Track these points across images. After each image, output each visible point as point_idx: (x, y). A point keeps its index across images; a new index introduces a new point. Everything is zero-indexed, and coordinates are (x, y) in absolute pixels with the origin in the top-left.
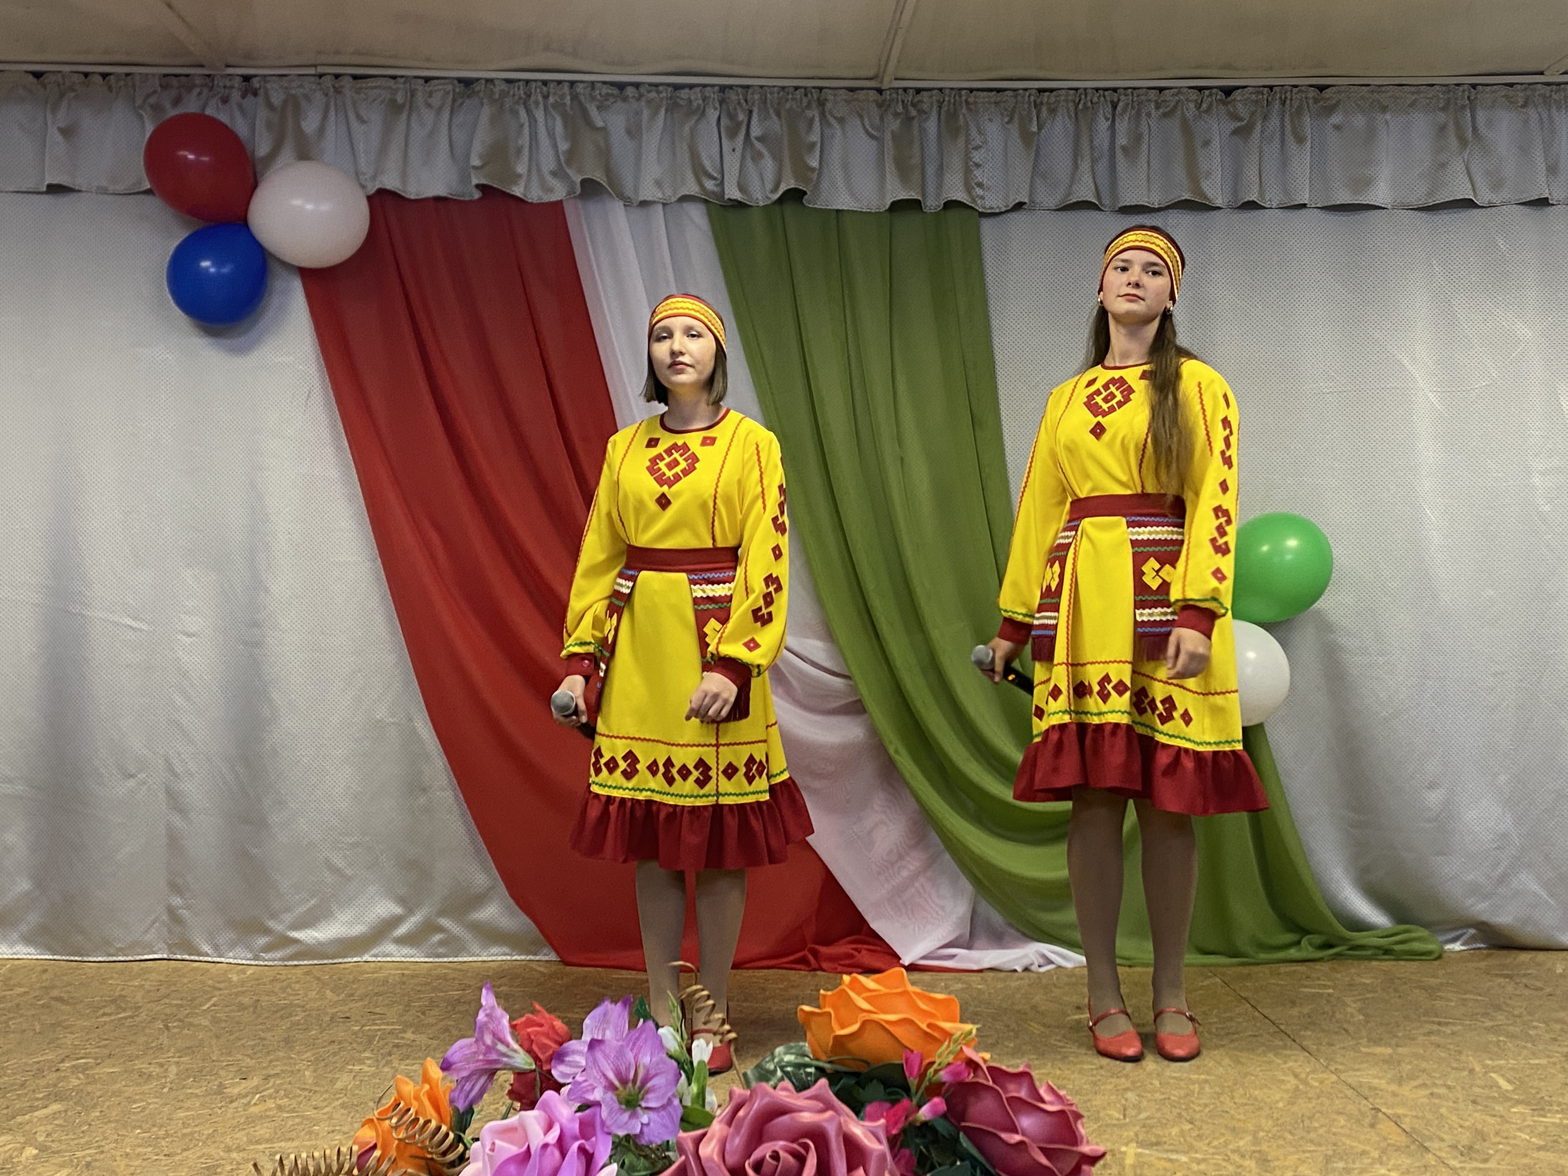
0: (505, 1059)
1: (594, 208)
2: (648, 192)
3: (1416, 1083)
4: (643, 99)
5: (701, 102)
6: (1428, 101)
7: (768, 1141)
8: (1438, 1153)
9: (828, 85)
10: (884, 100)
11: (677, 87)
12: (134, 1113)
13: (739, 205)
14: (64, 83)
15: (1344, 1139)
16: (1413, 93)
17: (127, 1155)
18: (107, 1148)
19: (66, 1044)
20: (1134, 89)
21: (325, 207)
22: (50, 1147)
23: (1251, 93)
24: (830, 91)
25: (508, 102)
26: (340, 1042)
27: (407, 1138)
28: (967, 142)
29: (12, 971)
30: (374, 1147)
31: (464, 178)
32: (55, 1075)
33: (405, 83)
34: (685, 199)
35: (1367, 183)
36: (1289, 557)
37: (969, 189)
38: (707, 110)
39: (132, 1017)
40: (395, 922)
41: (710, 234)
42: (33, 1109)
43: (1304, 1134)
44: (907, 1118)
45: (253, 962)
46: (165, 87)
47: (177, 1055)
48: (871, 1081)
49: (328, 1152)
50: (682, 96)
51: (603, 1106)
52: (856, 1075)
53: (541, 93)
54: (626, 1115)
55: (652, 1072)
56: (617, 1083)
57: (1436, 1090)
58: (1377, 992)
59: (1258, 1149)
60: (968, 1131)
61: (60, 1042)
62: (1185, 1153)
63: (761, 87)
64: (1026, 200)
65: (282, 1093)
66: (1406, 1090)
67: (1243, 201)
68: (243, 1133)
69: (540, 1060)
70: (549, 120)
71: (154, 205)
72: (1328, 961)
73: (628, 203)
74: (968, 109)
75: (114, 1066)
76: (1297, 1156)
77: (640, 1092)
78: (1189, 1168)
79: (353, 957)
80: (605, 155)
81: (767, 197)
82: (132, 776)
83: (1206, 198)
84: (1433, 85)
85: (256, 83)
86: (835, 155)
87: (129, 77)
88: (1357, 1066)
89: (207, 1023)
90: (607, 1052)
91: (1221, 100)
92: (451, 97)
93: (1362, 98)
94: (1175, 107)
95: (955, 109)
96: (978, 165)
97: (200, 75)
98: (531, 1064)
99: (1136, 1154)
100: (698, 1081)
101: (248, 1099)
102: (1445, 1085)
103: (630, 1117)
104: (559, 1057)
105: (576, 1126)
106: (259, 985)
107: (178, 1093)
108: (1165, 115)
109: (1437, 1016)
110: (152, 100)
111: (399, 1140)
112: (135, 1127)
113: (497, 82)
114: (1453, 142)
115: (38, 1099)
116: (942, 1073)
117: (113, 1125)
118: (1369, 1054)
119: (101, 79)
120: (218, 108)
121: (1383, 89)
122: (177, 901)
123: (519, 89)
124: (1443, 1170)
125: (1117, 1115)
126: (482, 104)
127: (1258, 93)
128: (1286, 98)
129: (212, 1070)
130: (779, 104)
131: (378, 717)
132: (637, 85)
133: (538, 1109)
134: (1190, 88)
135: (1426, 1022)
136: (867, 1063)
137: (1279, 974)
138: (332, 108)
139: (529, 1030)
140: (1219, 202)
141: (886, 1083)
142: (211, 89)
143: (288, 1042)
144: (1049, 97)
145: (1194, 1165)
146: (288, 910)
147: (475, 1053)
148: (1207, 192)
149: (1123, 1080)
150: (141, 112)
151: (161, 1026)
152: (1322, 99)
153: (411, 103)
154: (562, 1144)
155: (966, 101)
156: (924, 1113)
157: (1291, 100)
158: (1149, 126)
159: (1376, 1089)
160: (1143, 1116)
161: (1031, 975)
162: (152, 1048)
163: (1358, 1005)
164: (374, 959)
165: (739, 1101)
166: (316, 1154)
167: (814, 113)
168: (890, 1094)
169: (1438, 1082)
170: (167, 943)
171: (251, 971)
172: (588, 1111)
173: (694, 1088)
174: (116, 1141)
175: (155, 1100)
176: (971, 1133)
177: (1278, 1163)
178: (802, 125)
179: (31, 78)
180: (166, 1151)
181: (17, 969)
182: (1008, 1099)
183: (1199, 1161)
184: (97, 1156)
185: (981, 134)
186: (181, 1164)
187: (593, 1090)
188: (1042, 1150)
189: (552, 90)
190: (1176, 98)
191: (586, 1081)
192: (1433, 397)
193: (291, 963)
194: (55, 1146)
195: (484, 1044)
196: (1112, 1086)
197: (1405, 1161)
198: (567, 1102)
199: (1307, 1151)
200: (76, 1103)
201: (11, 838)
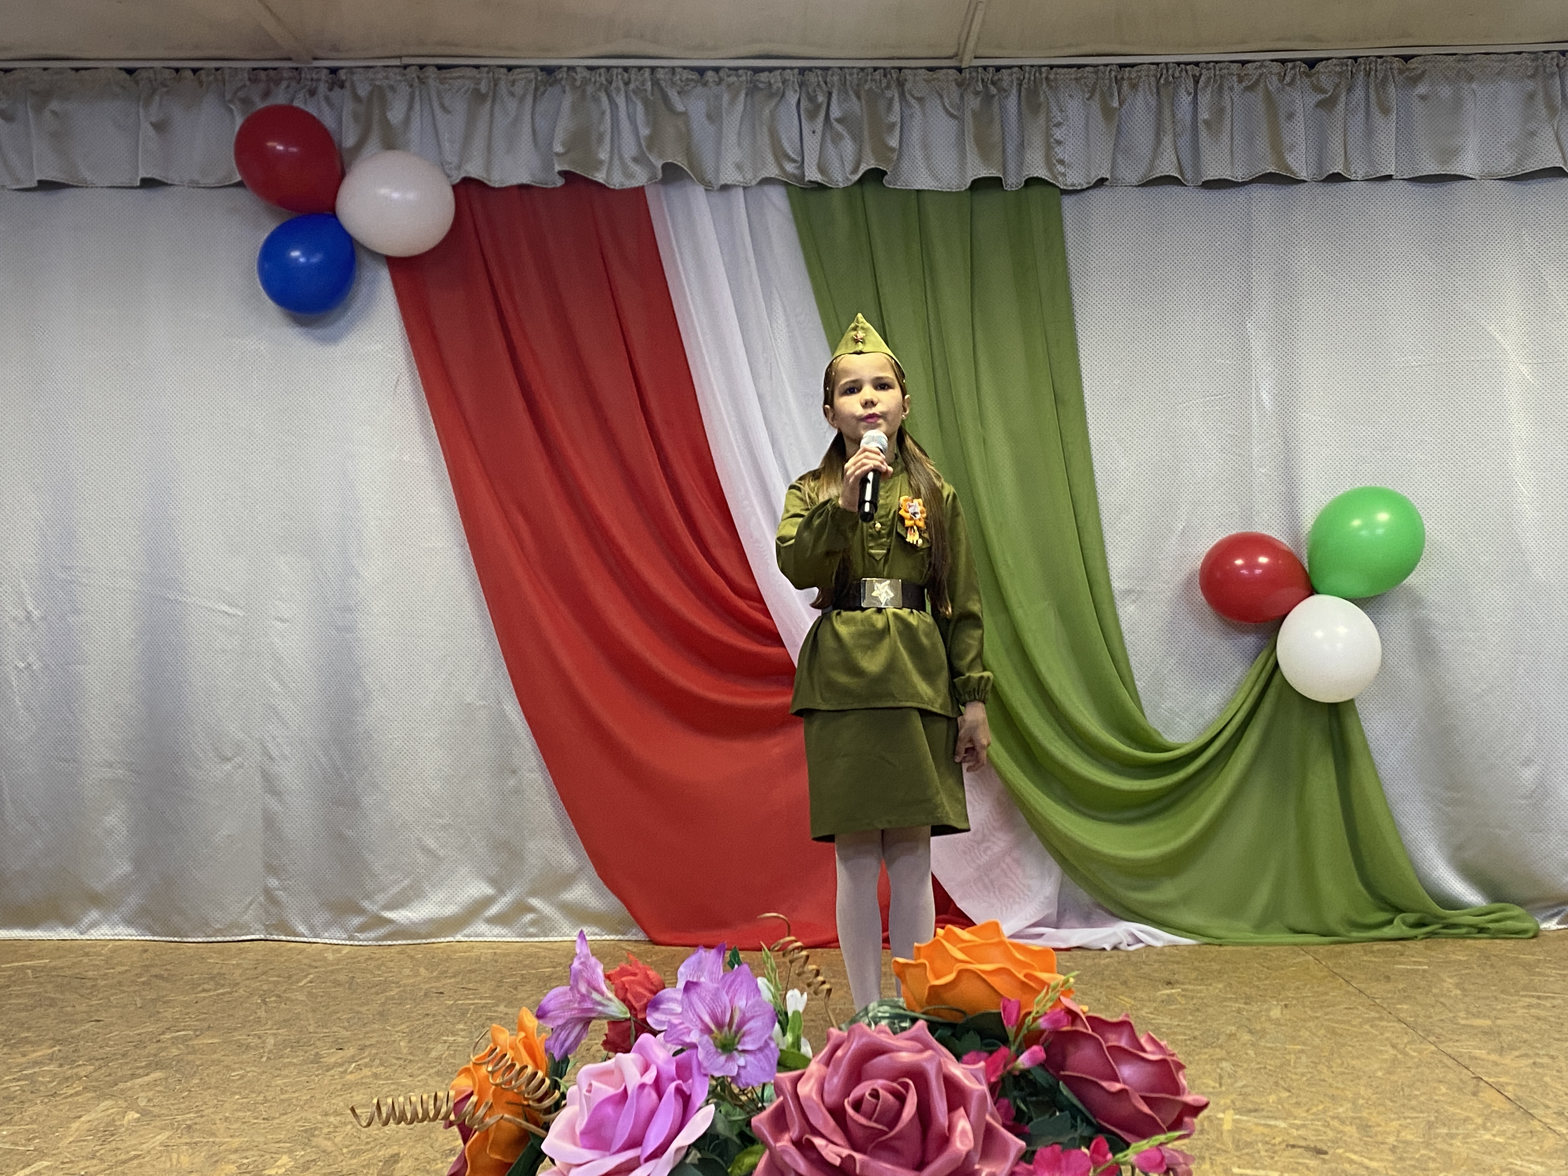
0: (600, 1008)
1: (675, 193)
2: (729, 176)
3: (1517, 1053)
4: (724, 83)
5: (780, 86)
6: (1516, 69)
7: (867, 1080)
8: (1544, 1120)
9: (908, 66)
10: (964, 79)
11: (757, 70)
12: (233, 1080)
13: (819, 187)
14: (156, 80)
15: (1446, 1106)
16: (1501, 62)
17: (227, 1118)
18: (205, 1113)
19: (166, 1017)
20: (1217, 62)
21: (411, 196)
22: (151, 1112)
23: (1335, 65)
24: (910, 71)
25: (590, 89)
26: (434, 1015)
27: (505, 1083)
28: (1048, 119)
29: (114, 951)
30: (471, 1094)
31: (547, 166)
32: (156, 1045)
33: (488, 73)
34: (765, 182)
35: (1451, 153)
36: (1380, 531)
37: (1050, 166)
38: (787, 93)
39: (230, 993)
40: (488, 901)
41: (791, 216)
42: (133, 1076)
43: (1406, 1101)
44: (1005, 1066)
45: (347, 942)
46: (254, 80)
47: (275, 1027)
48: (968, 1032)
49: (425, 1097)
50: (762, 79)
51: (699, 1048)
52: (951, 1026)
53: (622, 79)
54: (723, 1058)
55: (748, 1015)
56: (713, 1027)
57: (1538, 1060)
58: (1473, 968)
59: (1357, 1115)
60: (1068, 1081)
61: (160, 1015)
62: (1284, 1119)
63: (841, 68)
64: (1108, 176)
65: (377, 1062)
66: (1507, 1060)
67: (1328, 174)
68: (340, 1099)
69: (635, 1009)
70: (630, 107)
71: (245, 198)
72: (1422, 939)
73: (708, 187)
74: (1048, 85)
75: (213, 1037)
76: (1399, 1122)
77: (736, 1036)
78: (1288, 1134)
79: (445, 937)
80: (686, 139)
81: (848, 179)
82: (229, 760)
83: (1288, 169)
84: (1520, 53)
85: (342, 75)
86: (915, 136)
87: (220, 72)
88: (1456, 1037)
89: (303, 998)
90: (703, 994)
91: (1304, 72)
92: (533, 85)
93: (1449, 67)
94: (1257, 82)
95: (1035, 86)
96: (1059, 143)
97: (288, 68)
98: (626, 1013)
99: (1233, 1120)
100: (793, 1032)
101: (344, 1067)
102: (1547, 1055)
103: (726, 1060)
104: (654, 1005)
105: (673, 1068)
106: (354, 963)
107: (276, 1062)
108: (1249, 89)
109: (1536, 990)
110: (241, 94)
111: (496, 1085)
112: (235, 1093)
113: (578, 70)
114: (1544, 112)
115: (138, 1068)
116: (1040, 1021)
117: (213, 1091)
118: (1467, 1026)
119: (191, 74)
120: (305, 100)
121: (1470, 57)
122: (273, 882)
123: (600, 75)
124: (1550, 1135)
125: (1212, 1083)
126: (564, 92)
127: (1342, 64)
128: (1370, 69)
129: (309, 1041)
130: (858, 85)
131: (468, 700)
132: (717, 70)
133: (634, 1052)
134: (1272, 61)
135: (1525, 996)
136: (963, 1013)
137: (1372, 952)
138: (417, 98)
139: (624, 979)
140: (1303, 175)
141: (983, 1034)
142: (299, 82)
143: (382, 1015)
144: (1130, 72)
145: (1294, 1131)
146: (383, 890)
147: (570, 1001)
148: (1292, 165)
149: (1218, 1050)
150: (232, 106)
151: (259, 1001)
152: (1408, 69)
153: (494, 93)
154: (658, 1086)
155: (1047, 78)
156: (1023, 1061)
157: (1376, 71)
158: (1232, 100)
159: (1476, 1058)
160: (1240, 1084)
161: (1120, 953)
162: (249, 1021)
163: (1455, 980)
164: (466, 939)
165: (837, 1042)
166: (413, 1099)
167: (894, 93)
168: (987, 1045)
169: (1541, 1052)
170: (264, 925)
171: (346, 950)
172: (684, 1054)
173: (789, 1038)
174: (216, 1106)
175: (254, 1068)
176: (1070, 1081)
177: (1379, 1129)
178: (882, 105)
179: (124, 75)
180: (265, 1115)
181: (118, 949)
182: (1109, 1048)
183: (1298, 1128)
184: (197, 1120)
185: (1061, 111)
186: (279, 1127)
187: (689, 1032)
188: (1144, 1098)
189: (633, 77)
190: (1260, 71)
191: (681, 1024)
192: (1524, 369)
193: (385, 943)
194: (156, 1110)
195: (579, 992)
196: (1207, 1056)
197: (1510, 1127)
198: (664, 1047)
199: (1409, 1118)
200: (176, 1071)
201: (112, 820)
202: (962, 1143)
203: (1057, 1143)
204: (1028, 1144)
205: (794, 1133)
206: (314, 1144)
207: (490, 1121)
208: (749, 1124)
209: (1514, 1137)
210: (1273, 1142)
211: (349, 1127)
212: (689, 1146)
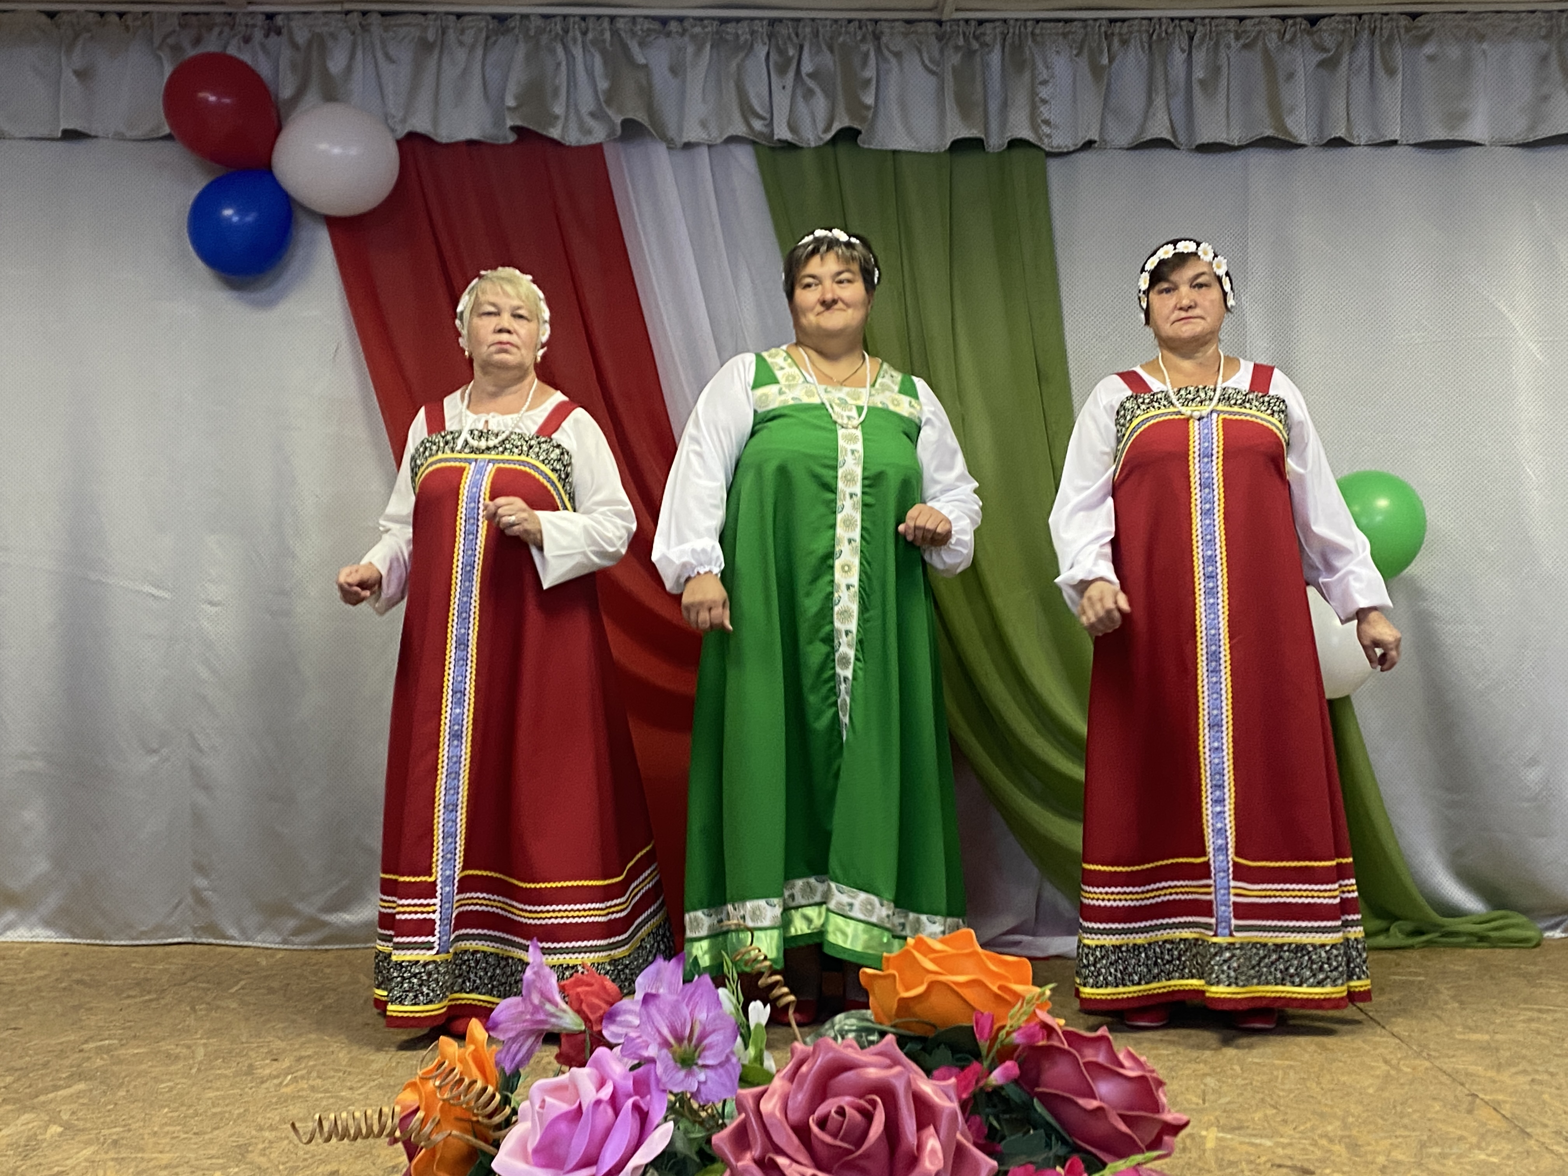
0: (553, 1020)
1: (635, 151)
2: (693, 133)
3: (1515, 1070)
4: (687, 35)
5: (748, 37)
6: (1529, 28)
7: (832, 1097)
8: (1542, 1139)
9: (885, 18)
10: (944, 33)
11: (724, 21)
12: (161, 1092)
13: (789, 146)
14: (78, 23)
15: (1440, 1125)
16: (1513, 20)
17: (155, 1133)
18: (134, 1126)
19: (89, 1025)
20: (1213, 18)
21: (354, 151)
22: (75, 1126)
23: (1338, 22)
24: (886, 24)
25: (544, 39)
27: (453, 1098)
28: (1033, 77)
29: (33, 953)
30: (418, 1109)
31: (498, 121)
32: (76, 1055)
33: (435, 20)
34: (733, 140)
35: (1461, 117)
36: (1379, 518)
37: (1035, 128)
38: (755, 45)
39: (157, 999)
41: (759, 177)
42: (56, 1088)
43: (1398, 1120)
44: (977, 1082)
45: (282, 947)
46: (184, 26)
47: (205, 1037)
48: (938, 1046)
49: (369, 1112)
50: (729, 30)
51: (658, 1062)
52: (921, 1040)
53: (580, 28)
54: (682, 1073)
55: (709, 1028)
56: (672, 1040)
57: (1537, 1077)
58: (1471, 979)
59: (1347, 1133)
60: (1043, 1098)
61: (83, 1023)
62: (1270, 1137)
63: (813, 20)
64: (1096, 138)
65: (314, 1074)
66: (1505, 1077)
67: (1329, 138)
68: (276, 1112)
69: (590, 1021)
70: (588, 57)
71: (174, 152)
72: (1419, 948)
73: (671, 145)
74: (1034, 41)
75: (139, 1047)
76: (1390, 1141)
77: (696, 1050)
78: (1274, 1153)
80: (647, 94)
81: (821, 139)
82: (155, 751)
83: (1288, 133)
84: (1533, 12)
85: (279, 21)
86: (892, 92)
87: (147, 16)
88: (1451, 1053)
89: (235, 1006)
90: (662, 1007)
91: (1305, 30)
92: (484, 35)
93: (1457, 26)
94: (1256, 39)
95: (1020, 41)
96: (1044, 102)
97: (220, 14)
98: (581, 1025)
99: (1217, 1138)
100: (756, 1046)
101: (280, 1080)
102: (1546, 1072)
103: (686, 1076)
104: (611, 1017)
105: (630, 1083)
106: (288, 969)
107: (207, 1074)
108: (1246, 46)
109: (1536, 1003)
110: (171, 41)
111: (444, 1100)
112: (163, 1107)
113: (532, 18)
114: (1556, 72)
115: (60, 1079)
116: (1014, 1035)
117: (140, 1105)
118: (1463, 1041)
119: (117, 19)
120: (239, 48)
121: (1481, 16)
122: (201, 882)
123: (556, 24)
124: (1547, 1155)
125: (1195, 1099)
126: (517, 41)
127: (1345, 22)
128: (1375, 27)
129: (241, 1051)
130: (831, 38)
132: (681, 19)
133: (590, 1066)
134: (1272, 17)
135: (1525, 1009)
136: (934, 1026)
138: (360, 47)
139: (579, 989)
140: (1303, 139)
141: (955, 1049)
142: (232, 27)
144: (1120, 28)
145: (1280, 1149)
146: (317, 891)
147: (522, 1013)
148: (1291, 129)
149: (1202, 1066)
150: (161, 54)
151: (188, 1009)
152: (1415, 27)
153: (442, 42)
154: (614, 1102)
155: (1033, 33)
156: (996, 1077)
157: (1381, 29)
158: (1229, 58)
159: (1472, 1075)
160: (1223, 1100)
162: (178, 1029)
163: (1452, 992)
165: (801, 1057)
166: (357, 1114)
167: (869, 47)
168: (958, 1060)
169: (1540, 1069)
170: (192, 927)
171: (280, 955)
172: (641, 1070)
173: (752, 1051)
174: (144, 1120)
175: (184, 1080)
176: (1045, 1099)
177: (1370, 1148)
178: (857, 61)
179: (44, 19)
180: (195, 1130)
181: (36, 950)
182: (1084, 1064)
183: (1284, 1146)
184: (126, 1135)
185: (1047, 68)
186: (211, 1141)
187: (647, 1047)
188: (1122, 1116)
189: (591, 26)
190: (1258, 28)
191: (639, 1037)
192: (1534, 348)
193: (320, 947)
194: (81, 1124)
195: (532, 1003)
196: (1190, 1072)
197: (1506, 1147)
198: (620, 1061)
199: (1401, 1136)
200: (101, 1083)
201: (29, 815)
202: (932, 1163)
203: (1031, 1163)
204: (999, 1164)
205: (756, 1152)
206: (248, 1160)
207: (438, 1137)
208: (709, 1141)
209: (1509, 1157)
210: (1258, 1161)
211: (286, 1142)
212: (647, 1165)
